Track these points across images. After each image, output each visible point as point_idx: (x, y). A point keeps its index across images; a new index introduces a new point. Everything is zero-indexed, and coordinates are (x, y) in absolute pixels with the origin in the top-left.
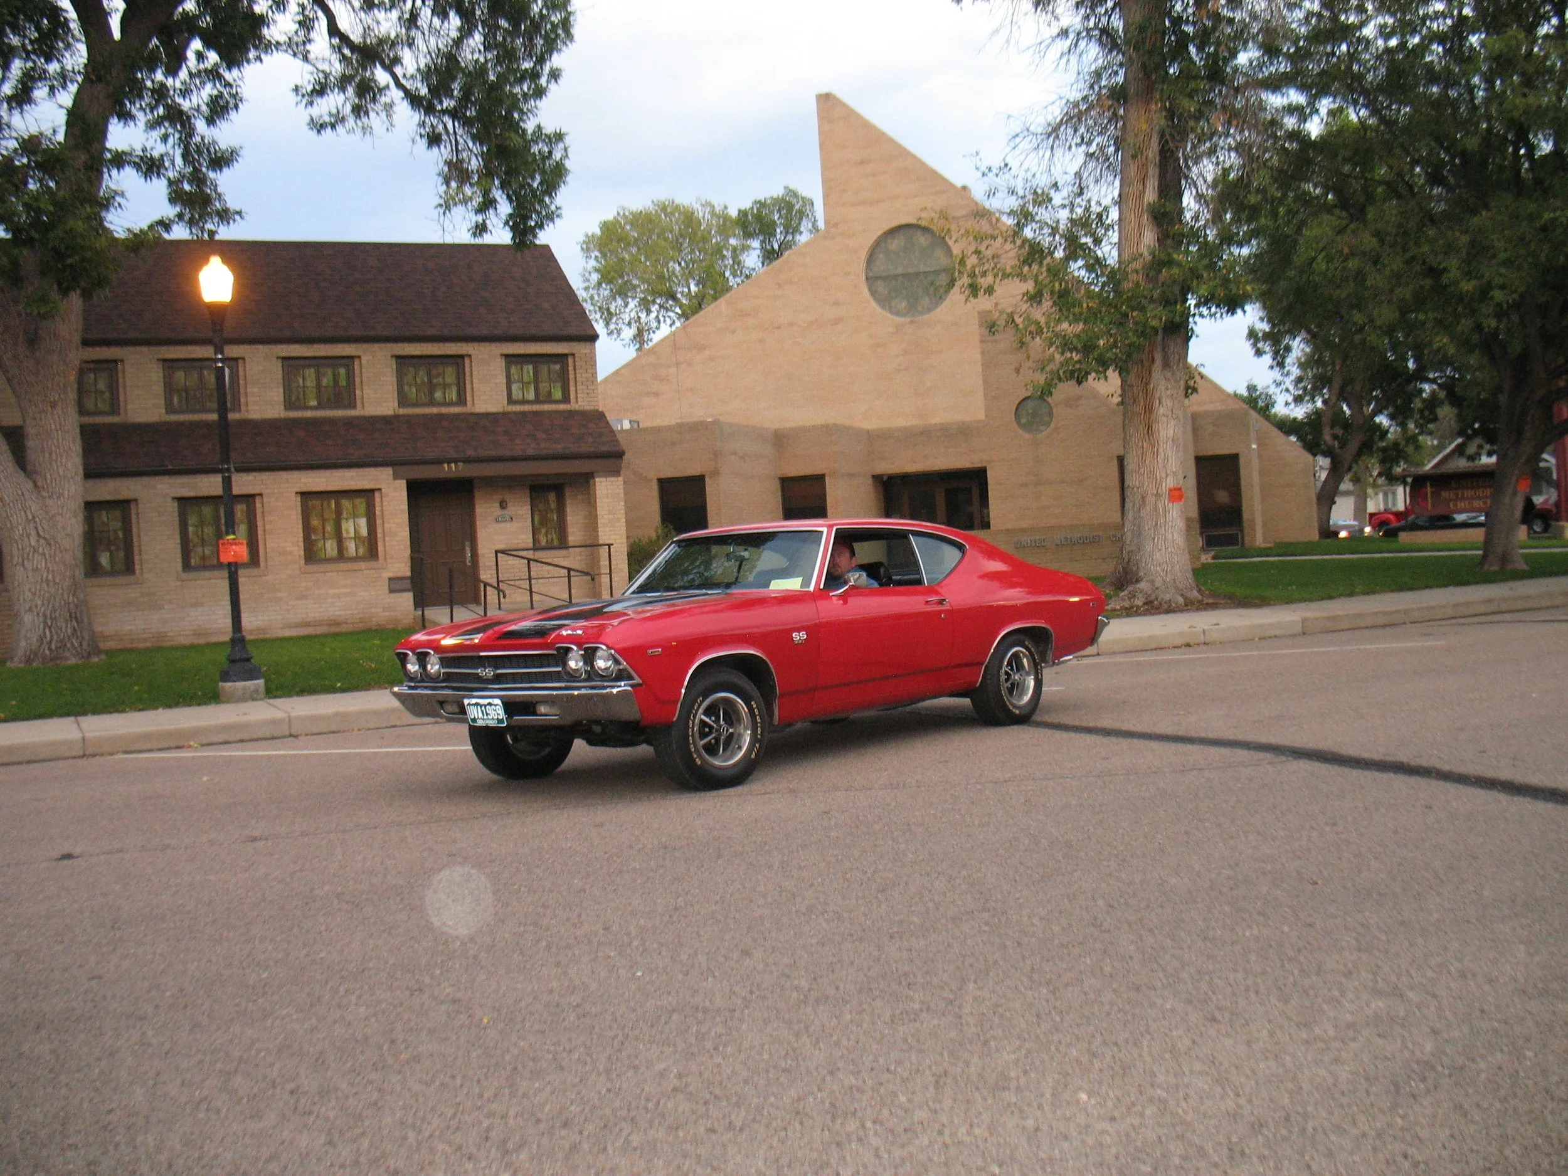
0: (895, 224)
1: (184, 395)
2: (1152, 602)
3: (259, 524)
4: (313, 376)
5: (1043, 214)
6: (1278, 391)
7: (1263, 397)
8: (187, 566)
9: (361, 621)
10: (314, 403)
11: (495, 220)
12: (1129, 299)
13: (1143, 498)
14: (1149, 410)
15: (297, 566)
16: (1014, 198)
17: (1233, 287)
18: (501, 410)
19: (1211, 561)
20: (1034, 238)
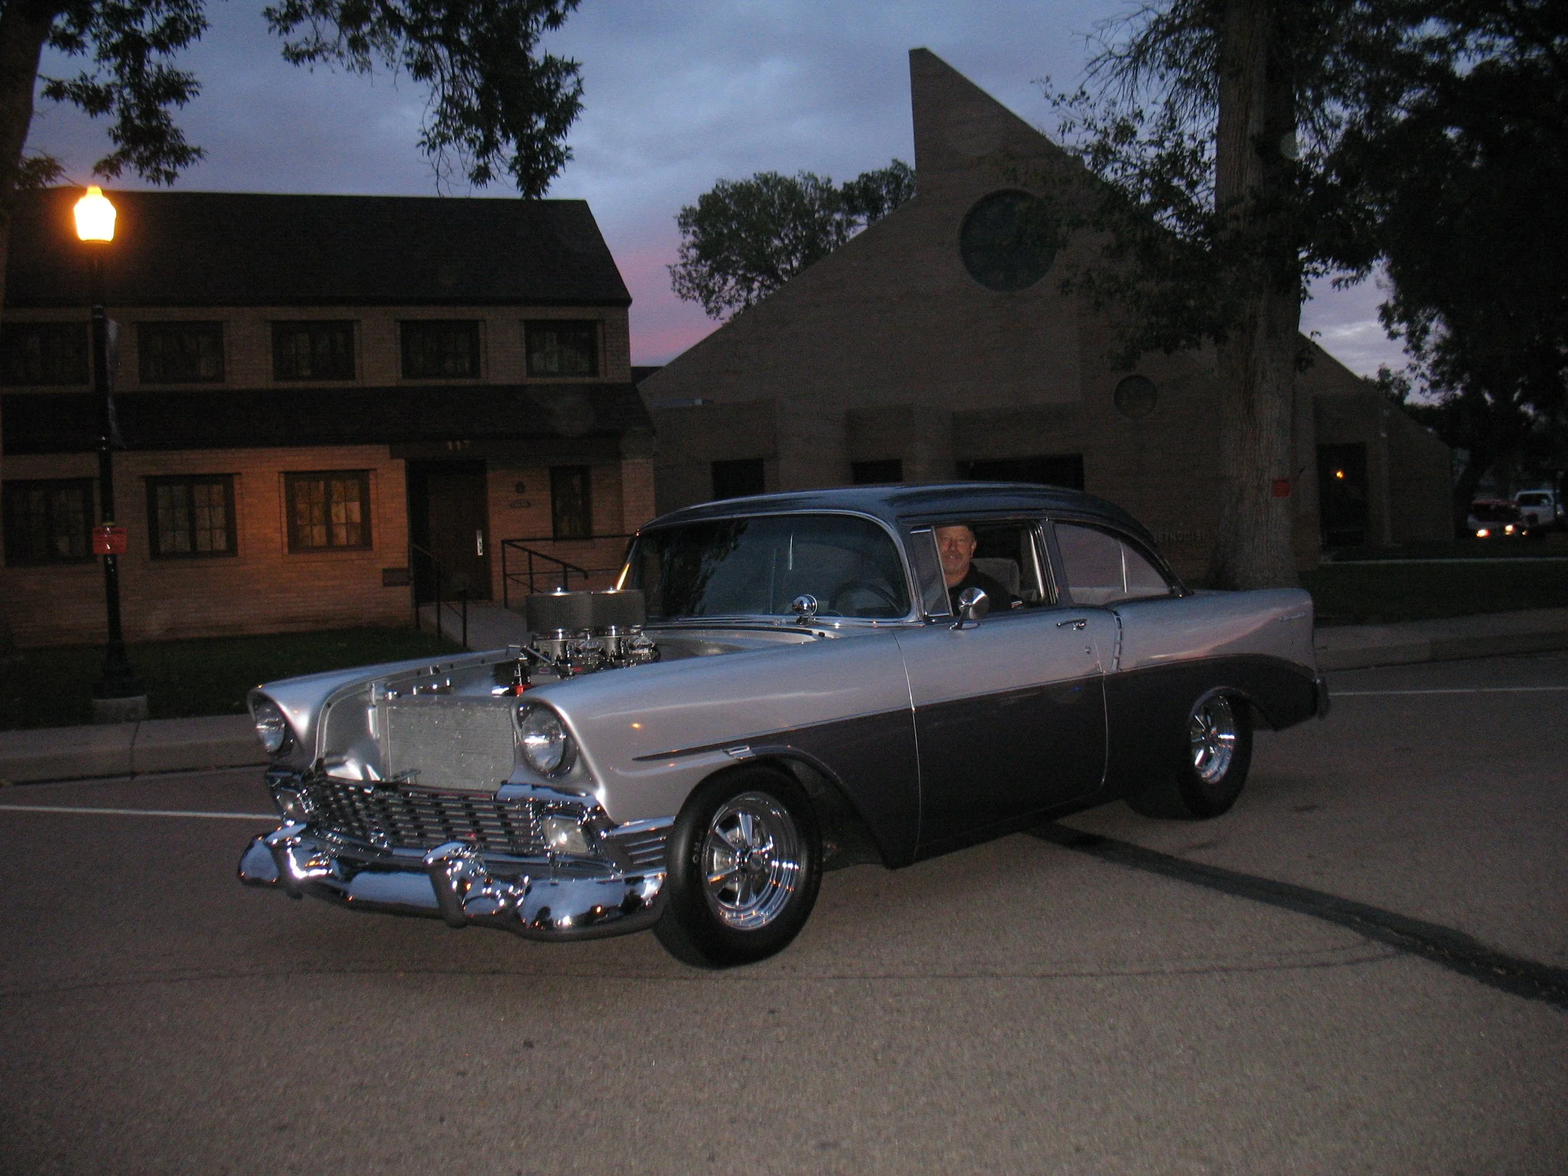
0: (990, 191)
1: (161, 361)
3: (238, 507)
4: (307, 343)
5: (1127, 151)
6: (1412, 376)
7: (1396, 383)
8: (155, 554)
9: (351, 617)
10: (307, 373)
11: (498, 162)
13: (1241, 491)
14: (1250, 386)
15: (280, 555)
16: (1092, 132)
18: (518, 382)
19: (1330, 562)
20: (1116, 181)
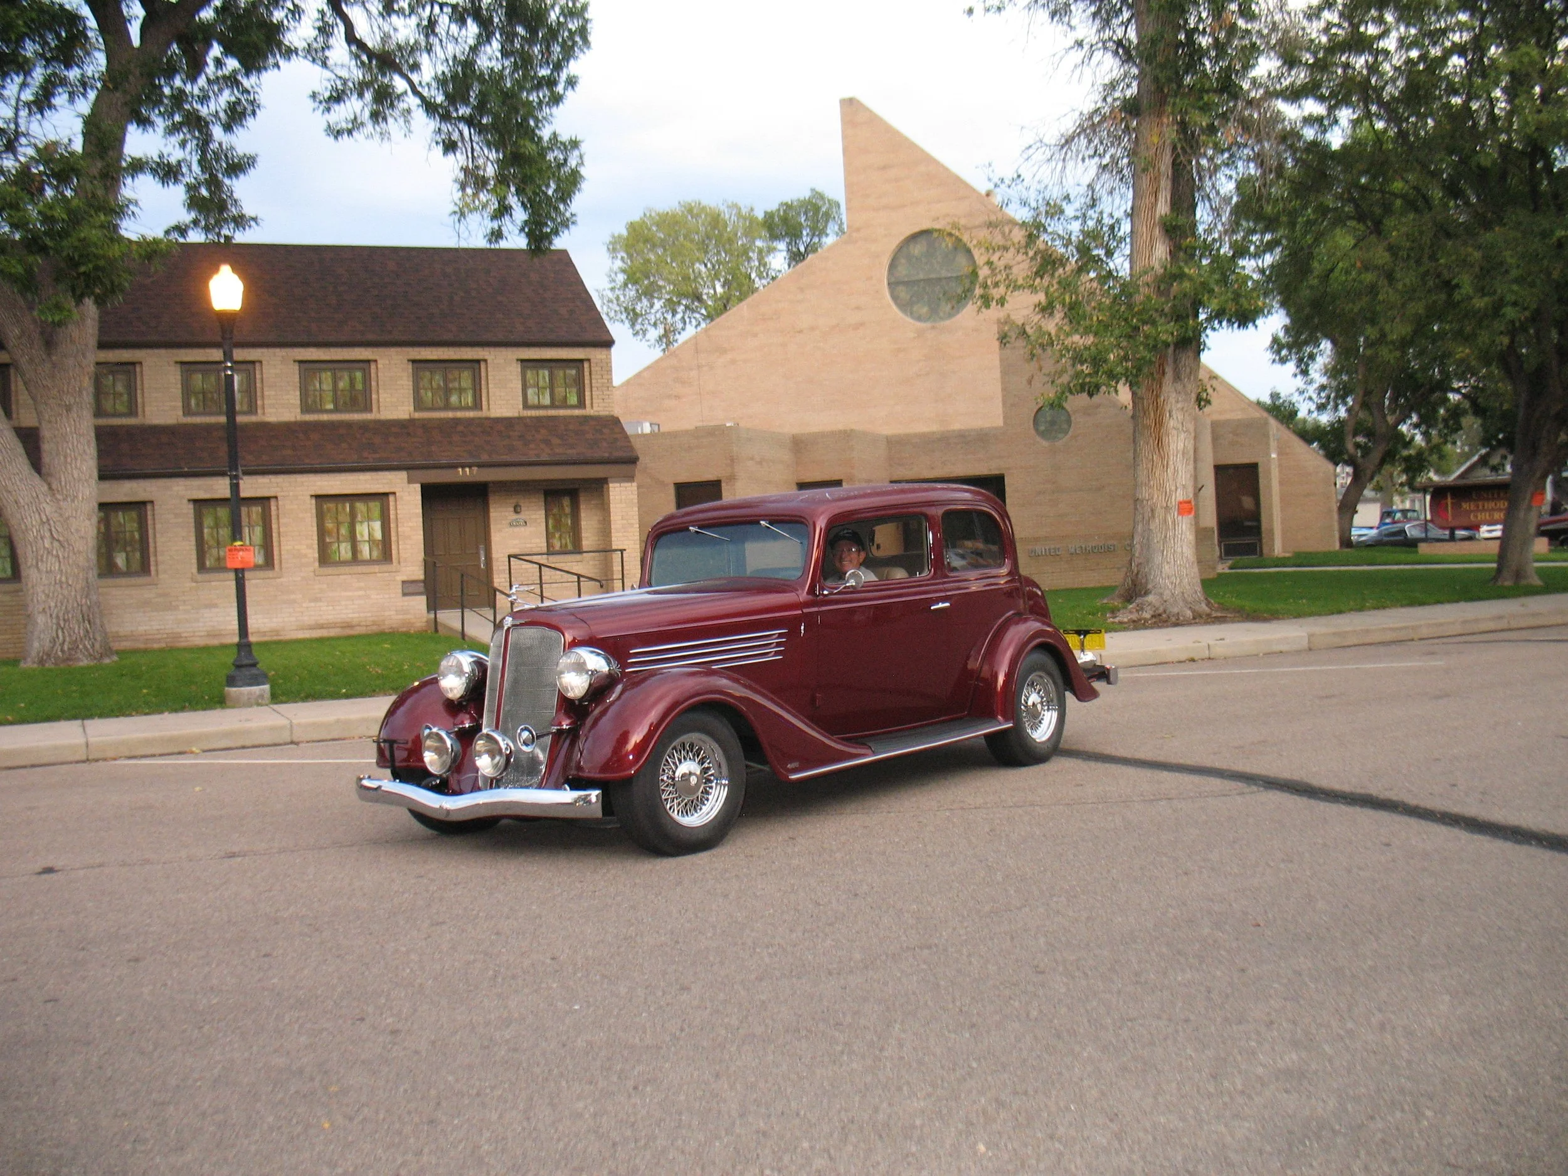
0: (917, 229)
1: (201, 397)
2: (1160, 615)
3: (274, 526)
4: (330, 380)
5: (1055, 226)
7: (1286, 404)
8: (202, 567)
9: (374, 623)
10: (330, 406)
11: (510, 226)
12: (1140, 313)
13: (1152, 511)
14: (1159, 423)
15: (312, 569)
16: (1027, 209)
17: (1243, 301)
18: (516, 415)
19: (1227, 571)
20: (1046, 250)
